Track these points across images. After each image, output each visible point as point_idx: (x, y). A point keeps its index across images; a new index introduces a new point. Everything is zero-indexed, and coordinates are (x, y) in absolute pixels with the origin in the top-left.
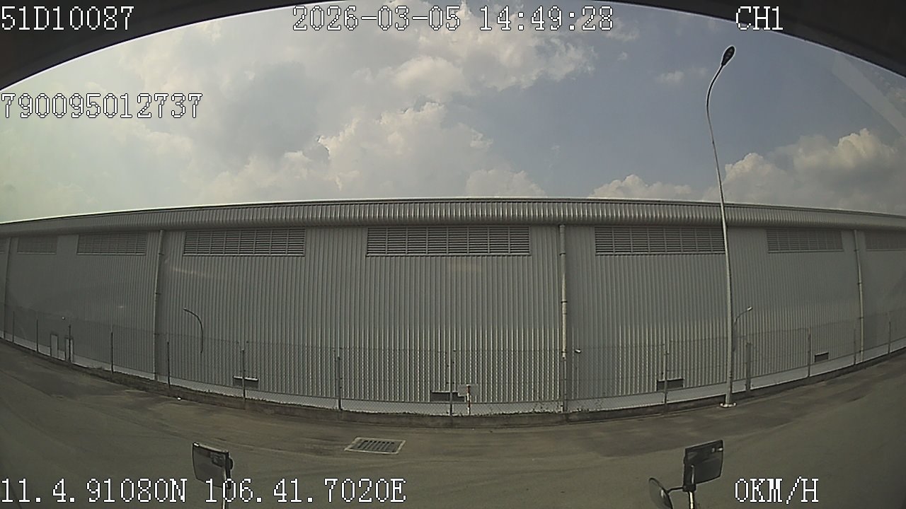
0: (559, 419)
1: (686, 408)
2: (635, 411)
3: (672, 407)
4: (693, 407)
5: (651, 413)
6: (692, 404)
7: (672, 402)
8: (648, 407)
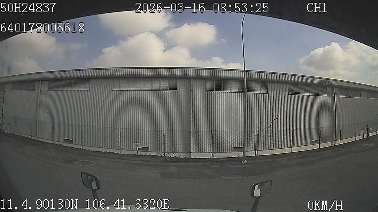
0: (162, 160)
1: (223, 161)
2: (197, 159)
3: (215, 160)
4: (226, 161)
5: (205, 161)
6: (226, 159)
7: (216, 157)
8: (203, 158)
